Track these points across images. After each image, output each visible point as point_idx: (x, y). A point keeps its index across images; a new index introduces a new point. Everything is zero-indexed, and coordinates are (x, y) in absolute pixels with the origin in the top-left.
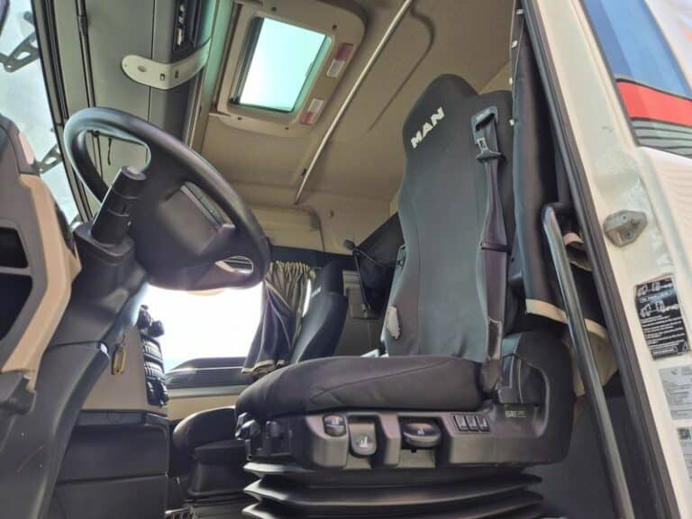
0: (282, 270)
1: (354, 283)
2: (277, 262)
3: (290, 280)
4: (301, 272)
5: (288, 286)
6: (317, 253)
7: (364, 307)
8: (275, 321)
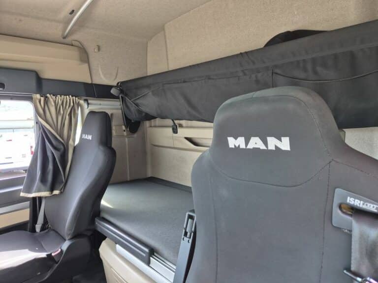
0: (53, 104)
1: (117, 109)
2: (48, 95)
3: (62, 112)
4: (72, 104)
5: (60, 118)
6: (86, 85)
7: (124, 128)
8: (49, 154)
